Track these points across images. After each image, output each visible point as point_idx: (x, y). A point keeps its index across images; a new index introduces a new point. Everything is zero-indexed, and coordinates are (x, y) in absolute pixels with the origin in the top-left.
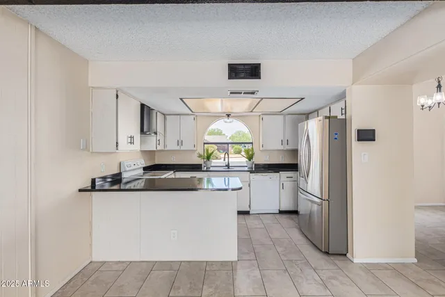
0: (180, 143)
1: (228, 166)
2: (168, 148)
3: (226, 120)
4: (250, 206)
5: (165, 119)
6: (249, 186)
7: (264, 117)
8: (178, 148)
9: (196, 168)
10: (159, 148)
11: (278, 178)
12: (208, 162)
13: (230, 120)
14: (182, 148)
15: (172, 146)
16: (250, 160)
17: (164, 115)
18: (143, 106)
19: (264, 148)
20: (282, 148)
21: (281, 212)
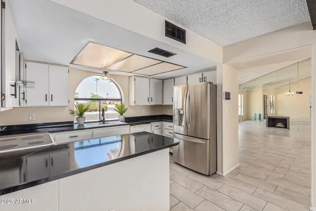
0: (48, 97)
1: (103, 121)
7: (136, 78)
8: (46, 104)
9: (68, 126)
11: (150, 128)
12: (81, 119)
13: (107, 77)
14: (52, 104)
15: (39, 102)
16: (122, 114)
19: (136, 104)
20: (148, 104)
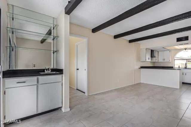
2: (159, 61)
5: (158, 53)
8: (163, 61)
10: (156, 61)
14: (165, 61)
17: (158, 51)
18: (151, 50)
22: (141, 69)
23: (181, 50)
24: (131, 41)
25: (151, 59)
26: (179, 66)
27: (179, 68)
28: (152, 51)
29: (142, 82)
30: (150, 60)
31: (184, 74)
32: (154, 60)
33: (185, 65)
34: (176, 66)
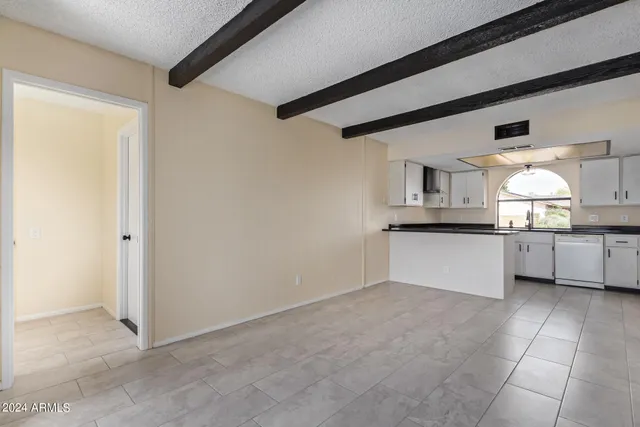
0: (466, 200)
1: (530, 227)
2: (453, 206)
3: (525, 172)
4: (554, 274)
5: (450, 177)
6: (553, 249)
8: (464, 206)
10: (442, 205)
11: (601, 242)
13: (531, 171)
14: (469, 206)
15: (457, 203)
17: (449, 173)
18: (426, 169)
20: (615, 203)
21: (608, 289)
22: (391, 233)
23: (514, 169)
24: (349, 132)
25: (426, 200)
26: (511, 223)
27: (511, 227)
28: (428, 173)
29: (392, 278)
30: (420, 202)
31: (525, 247)
32: (436, 201)
33: (528, 218)
34: (503, 223)
